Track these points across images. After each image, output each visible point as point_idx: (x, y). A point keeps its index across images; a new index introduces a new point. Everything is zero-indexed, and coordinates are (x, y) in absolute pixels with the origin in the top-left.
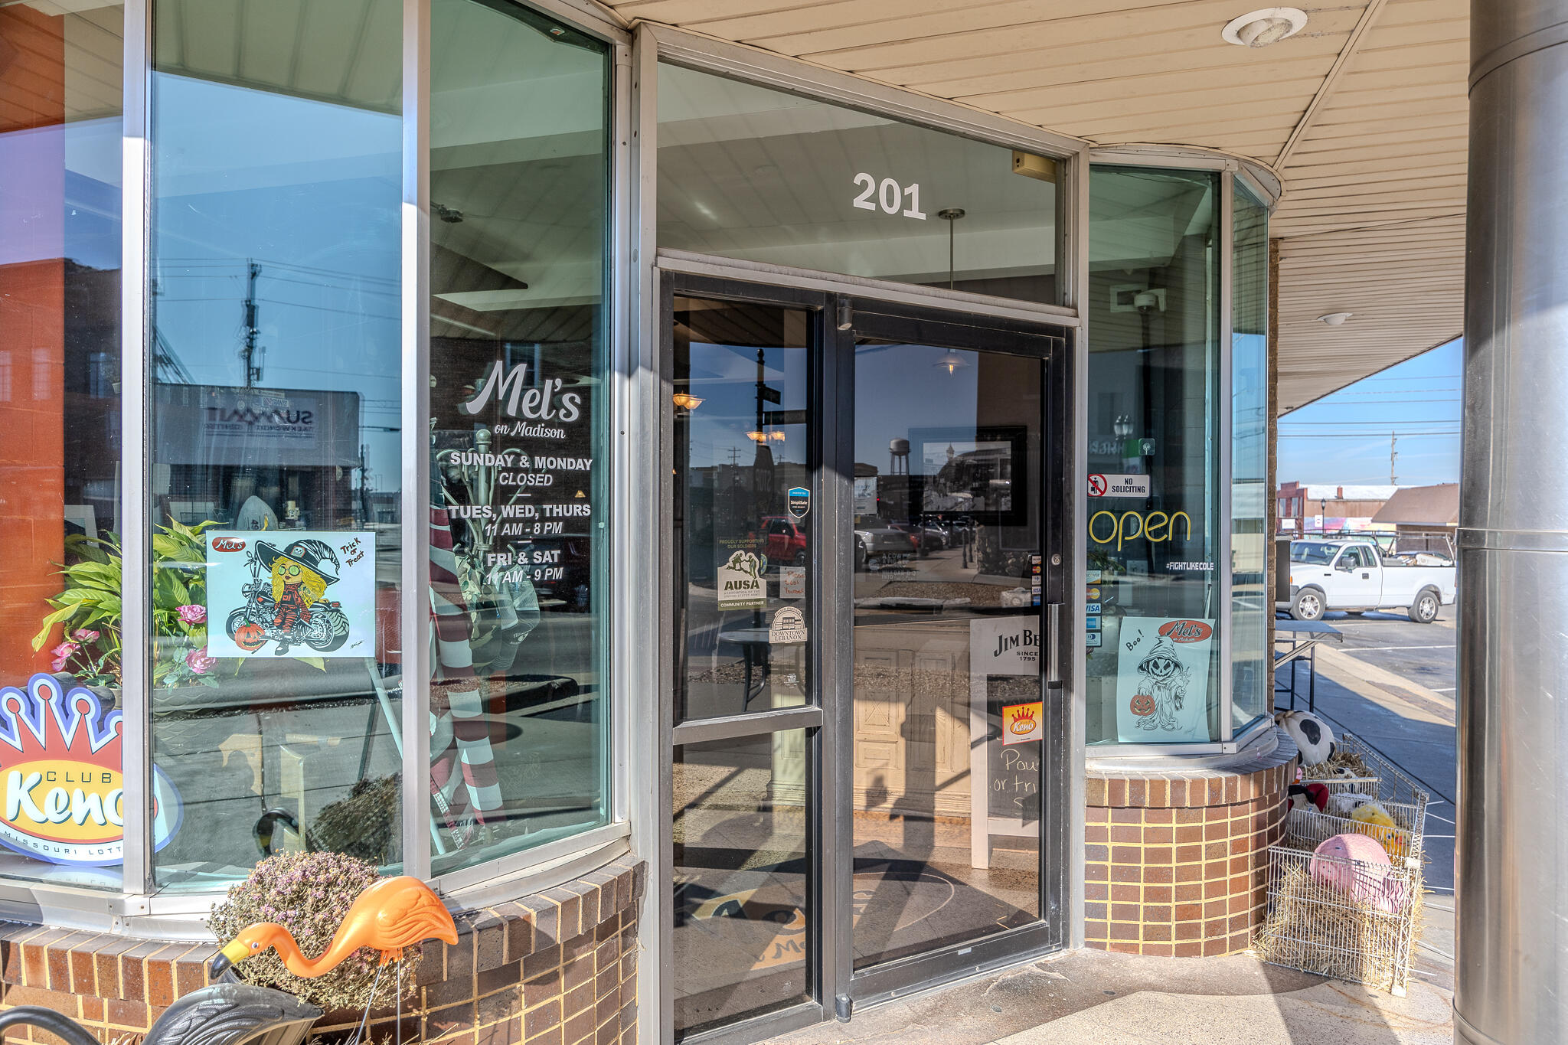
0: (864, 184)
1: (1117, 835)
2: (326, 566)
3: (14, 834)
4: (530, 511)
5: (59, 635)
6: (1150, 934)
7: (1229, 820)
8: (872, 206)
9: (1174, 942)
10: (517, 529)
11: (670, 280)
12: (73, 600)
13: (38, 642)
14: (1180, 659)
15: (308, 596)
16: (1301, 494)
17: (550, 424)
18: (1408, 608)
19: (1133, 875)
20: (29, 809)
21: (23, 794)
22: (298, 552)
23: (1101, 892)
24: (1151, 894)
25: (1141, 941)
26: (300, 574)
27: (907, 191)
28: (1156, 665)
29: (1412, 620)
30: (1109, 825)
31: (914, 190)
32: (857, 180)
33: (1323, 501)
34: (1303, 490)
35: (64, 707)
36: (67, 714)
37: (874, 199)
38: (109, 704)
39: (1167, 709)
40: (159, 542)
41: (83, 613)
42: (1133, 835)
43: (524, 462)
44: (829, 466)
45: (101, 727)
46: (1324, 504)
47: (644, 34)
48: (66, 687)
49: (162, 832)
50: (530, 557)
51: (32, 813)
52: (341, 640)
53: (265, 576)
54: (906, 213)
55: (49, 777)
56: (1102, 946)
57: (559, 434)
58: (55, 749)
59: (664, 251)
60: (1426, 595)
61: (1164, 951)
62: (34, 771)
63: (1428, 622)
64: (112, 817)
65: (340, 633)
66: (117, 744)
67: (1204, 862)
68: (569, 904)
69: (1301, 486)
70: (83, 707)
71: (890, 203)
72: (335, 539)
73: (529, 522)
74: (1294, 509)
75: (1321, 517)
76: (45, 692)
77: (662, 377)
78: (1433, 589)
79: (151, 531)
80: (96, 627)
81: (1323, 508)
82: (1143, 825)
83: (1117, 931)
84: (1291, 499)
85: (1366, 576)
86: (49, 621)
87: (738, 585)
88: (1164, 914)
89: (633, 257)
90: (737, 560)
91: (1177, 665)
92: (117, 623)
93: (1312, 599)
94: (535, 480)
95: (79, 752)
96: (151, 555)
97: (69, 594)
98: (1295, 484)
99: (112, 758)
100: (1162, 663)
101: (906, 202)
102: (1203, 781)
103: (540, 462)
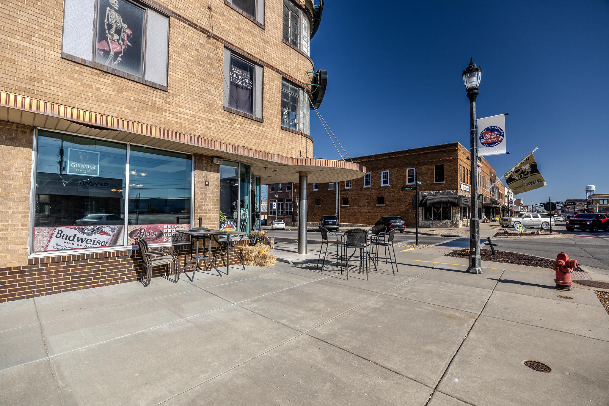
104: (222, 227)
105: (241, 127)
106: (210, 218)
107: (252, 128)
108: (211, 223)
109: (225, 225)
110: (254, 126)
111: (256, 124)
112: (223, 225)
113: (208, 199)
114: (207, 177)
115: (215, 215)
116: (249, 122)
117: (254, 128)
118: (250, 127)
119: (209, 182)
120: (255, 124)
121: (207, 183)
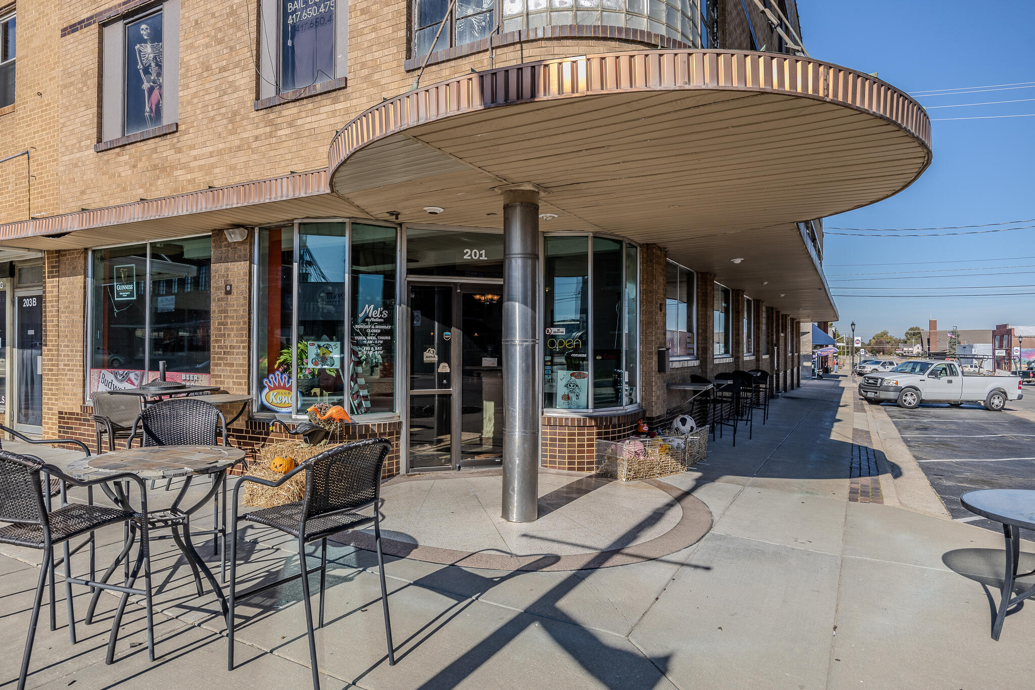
0: (467, 252)
1: (551, 434)
2: (330, 349)
3: (271, 406)
4: (374, 338)
5: (279, 367)
6: (560, 463)
7: (586, 431)
8: (470, 258)
9: (567, 466)
10: (371, 342)
11: (409, 282)
12: (282, 358)
13: (276, 367)
14: (578, 384)
15: (327, 356)
16: (1010, 332)
17: (379, 318)
18: (984, 401)
19: (555, 446)
20: (274, 400)
21: (273, 397)
22: (325, 346)
23: (546, 451)
24: (560, 452)
25: (557, 465)
26: (325, 351)
27: (481, 252)
28: (570, 386)
29: (986, 409)
30: (548, 431)
31: (483, 252)
32: (465, 251)
33: (1020, 337)
34: (1011, 330)
35: (281, 378)
36: (282, 380)
37: (470, 255)
38: (290, 378)
39: (574, 399)
40: (299, 345)
41: (284, 361)
42: (555, 434)
43: (373, 327)
44: (454, 327)
45: (288, 382)
46: (1021, 339)
47: (403, 225)
48: (282, 374)
49: (299, 406)
50: (374, 349)
51: (275, 401)
52: (333, 365)
53: (319, 351)
54: (481, 258)
55: (278, 393)
56: (546, 467)
57: (382, 320)
58: (280, 387)
59: (408, 276)
60: (996, 394)
61: (564, 469)
62: (275, 392)
63: (1000, 410)
64: (290, 402)
65: (332, 363)
66: (291, 386)
67: (577, 443)
68: (379, 425)
69: (1009, 327)
70: (285, 378)
71: (475, 256)
72: (332, 344)
73: (374, 340)
74: (1005, 343)
75: (1019, 348)
76: (278, 375)
77: (408, 306)
78: (1002, 391)
79: (298, 342)
80: (287, 364)
81: (1020, 342)
82: (558, 431)
83: (551, 462)
84: (1003, 336)
85: (950, 382)
86: (278, 362)
87: (430, 357)
88: (564, 458)
89: (401, 278)
90: (429, 350)
91: (577, 386)
92: (291, 363)
93: (912, 395)
94: (376, 331)
95: (284, 388)
96: (298, 348)
97: (282, 357)
98: (1005, 326)
99: (290, 389)
100: (572, 385)
101: (481, 255)
102: (575, 418)
103: (377, 327)
104: (265, 387)
105: (293, 130)
106: (233, 364)
107: (318, 117)
108: (235, 375)
109: (270, 382)
110: (323, 110)
111: (329, 101)
112: (266, 382)
113: (229, 323)
114: (228, 275)
115: (241, 357)
116: (310, 106)
117: (323, 116)
118: (314, 118)
119: (231, 286)
120: (325, 102)
121: (228, 288)
